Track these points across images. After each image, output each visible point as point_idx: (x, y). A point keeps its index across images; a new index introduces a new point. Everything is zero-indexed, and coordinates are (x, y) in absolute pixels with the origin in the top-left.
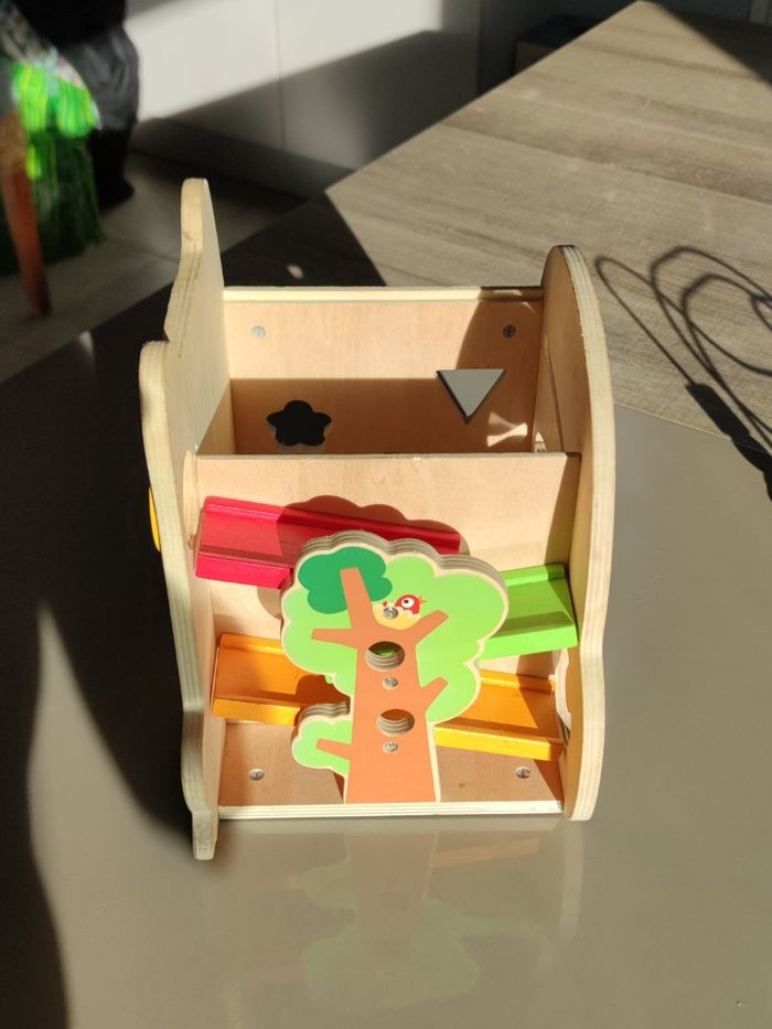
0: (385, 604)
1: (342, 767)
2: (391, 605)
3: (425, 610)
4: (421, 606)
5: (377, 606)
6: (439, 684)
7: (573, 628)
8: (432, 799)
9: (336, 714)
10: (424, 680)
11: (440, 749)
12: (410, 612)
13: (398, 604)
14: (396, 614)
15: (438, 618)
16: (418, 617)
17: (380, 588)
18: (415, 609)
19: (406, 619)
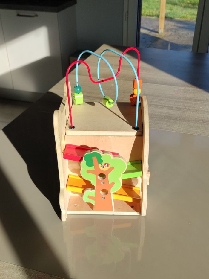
0: (101, 165)
1: (93, 202)
2: (103, 165)
3: (110, 166)
4: (109, 166)
5: (100, 165)
6: (113, 184)
7: (141, 172)
8: (112, 211)
9: (92, 190)
10: (110, 183)
11: (114, 200)
12: (107, 167)
13: (104, 165)
14: (104, 167)
15: (112, 168)
16: (108, 168)
17: (100, 161)
18: (108, 166)
19: (106, 168)
